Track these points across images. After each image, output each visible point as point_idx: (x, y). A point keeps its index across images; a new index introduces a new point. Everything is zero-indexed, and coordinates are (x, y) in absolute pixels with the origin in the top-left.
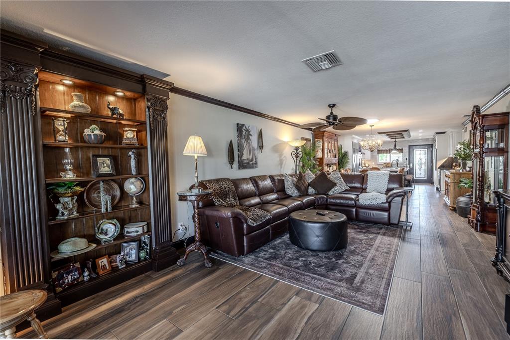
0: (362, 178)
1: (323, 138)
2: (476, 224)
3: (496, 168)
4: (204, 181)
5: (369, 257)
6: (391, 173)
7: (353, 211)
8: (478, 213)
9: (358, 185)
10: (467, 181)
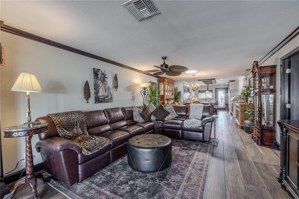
0: (187, 109)
1: (164, 82)
2: (258, 140)
3: (268, 102)
4: (50, 115)
5: (186, 176)
6: (205, 106)
7: (179, 132)
8: (259, 132)
9: (184, 113)
10: (250, 110)
